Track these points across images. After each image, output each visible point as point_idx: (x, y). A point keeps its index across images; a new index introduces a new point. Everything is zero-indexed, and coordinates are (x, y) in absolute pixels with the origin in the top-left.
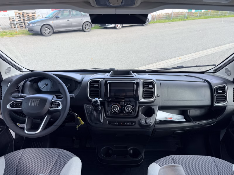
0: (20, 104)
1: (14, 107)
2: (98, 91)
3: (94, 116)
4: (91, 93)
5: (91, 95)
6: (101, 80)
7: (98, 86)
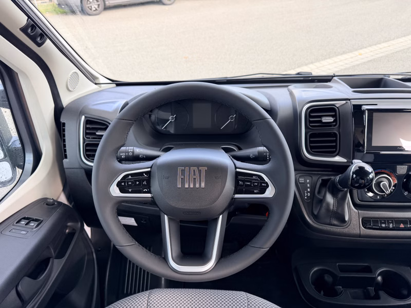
0: (145, 183)
1: (132, 192)
2: (335, 135)
3: (328, 204)
4: (311, 142)
5: (312, 148)
6: (338, 104)
7: (335, 121)
